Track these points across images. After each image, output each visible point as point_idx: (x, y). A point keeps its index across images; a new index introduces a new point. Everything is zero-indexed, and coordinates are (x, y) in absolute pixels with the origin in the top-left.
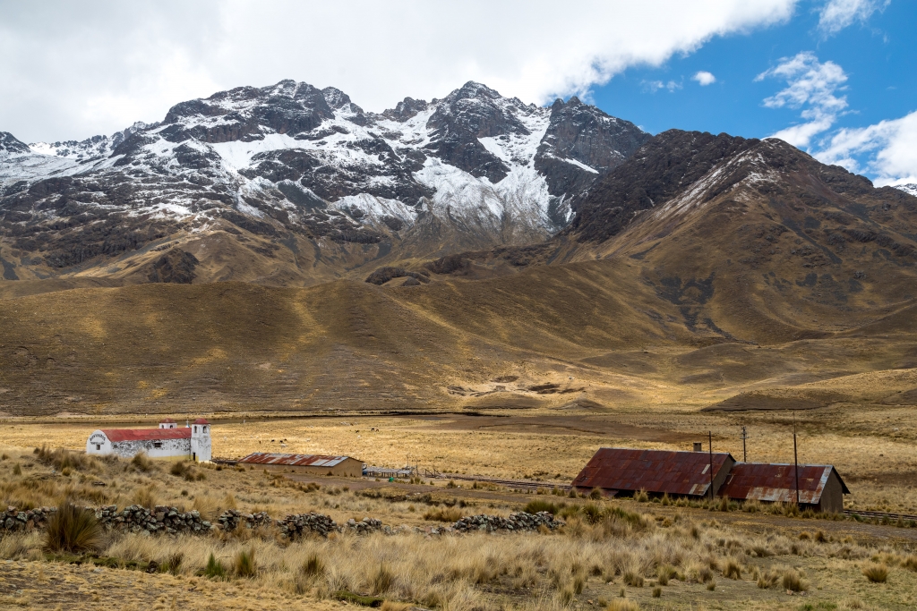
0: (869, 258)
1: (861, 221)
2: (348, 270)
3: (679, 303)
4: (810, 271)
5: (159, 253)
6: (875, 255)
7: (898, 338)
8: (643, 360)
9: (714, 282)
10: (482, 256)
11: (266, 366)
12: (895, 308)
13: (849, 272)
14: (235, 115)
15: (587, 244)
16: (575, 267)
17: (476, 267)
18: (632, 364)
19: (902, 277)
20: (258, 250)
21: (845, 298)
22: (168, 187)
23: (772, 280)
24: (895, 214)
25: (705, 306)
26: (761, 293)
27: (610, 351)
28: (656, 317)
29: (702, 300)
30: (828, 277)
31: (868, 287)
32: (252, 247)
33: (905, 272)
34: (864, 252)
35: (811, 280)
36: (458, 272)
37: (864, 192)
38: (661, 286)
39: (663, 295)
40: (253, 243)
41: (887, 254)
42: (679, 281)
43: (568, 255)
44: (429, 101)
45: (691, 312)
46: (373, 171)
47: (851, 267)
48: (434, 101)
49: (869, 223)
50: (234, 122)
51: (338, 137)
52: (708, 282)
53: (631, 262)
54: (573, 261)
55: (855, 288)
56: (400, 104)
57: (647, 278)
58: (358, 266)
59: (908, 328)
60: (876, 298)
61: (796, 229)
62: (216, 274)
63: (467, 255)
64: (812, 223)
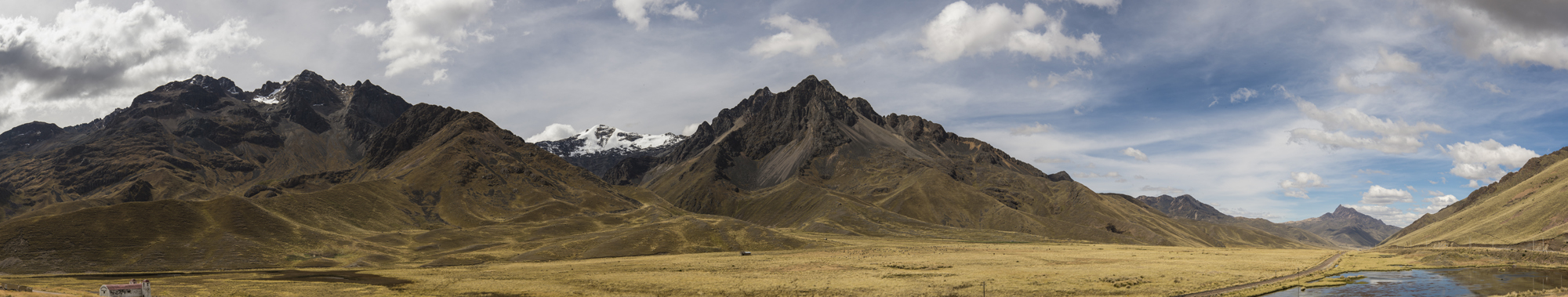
0: (520, 182)
1: (518, 162)
2: (235, 187)
3: (422, 205)
4: (491, 188)
5: (131, 183)
6: (523, 180)
7: (530, 225)
8: (398, 238)
9: (441, 193)
10: (313, 177)
11: (188, 245)
12: (530, 209)
13: (510, 189)
14: (170, 99)
15: (373, 170)
16: (364, 184)
17: (309, 184)
18: (391, 240)
19: (534, 193)
20: (185, 178)
21: (507, 203)
22: (135, 145)
23: (471, 192)
24: (535, 158)
25: (436, 206)
26: (466, 200)
27: (380, 233)
28: (408, 213)
29: (434, 203)
30: (499, 191)
31: (519, 197)
32: (181, 176)
33: (537, 190)
34: (518, 178)
35: (491, 193)
36: (298, 187)
37: (520, 146)
38: (412, 195)
39: (413, 201)
40: (181, 174)
41: (529, 180)
42: (422, 192)
43: (362, 176)
44: (281, 83)
45: (428, 210)
46: (249, 128)
47: (511, 186)
48: (285, 82)
49: (522, 163)
50: (169, 103)
51: (229, 108)
52: (438, 193)
53: (396, 181)
54: (364, 181)
55: (513, 198)
56: (264, 85)
57: (405, 191)
58: (241, 184)
59: (535, 220)
60: (523, 204)
61: (485, 164)
62: (162, 193)
63: (304, 176)
64: (494, 161)
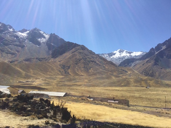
1: (93, 59)
3: (64, 69)
7: (93, 77)
9: (70, 66)
10: (34, 59)
12: (94, 72)
13: (90, 66)
15: (52, 58)
19: (96, 68)
23: (79, 67)
25: (68, 70)
26: (77, 69)
28: (60, 71)
30: (87, 67)
34: (92, 64)
35: (84, 67)
36: (29, 61)
37: (94, 55)
38: (62, 66)
41: (95, 64)
42: (65, 66)
43: (49, 60)
53: (58, 62)
55: (90, 69)
61: (83, 59)
